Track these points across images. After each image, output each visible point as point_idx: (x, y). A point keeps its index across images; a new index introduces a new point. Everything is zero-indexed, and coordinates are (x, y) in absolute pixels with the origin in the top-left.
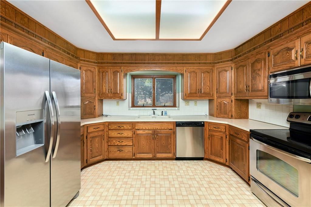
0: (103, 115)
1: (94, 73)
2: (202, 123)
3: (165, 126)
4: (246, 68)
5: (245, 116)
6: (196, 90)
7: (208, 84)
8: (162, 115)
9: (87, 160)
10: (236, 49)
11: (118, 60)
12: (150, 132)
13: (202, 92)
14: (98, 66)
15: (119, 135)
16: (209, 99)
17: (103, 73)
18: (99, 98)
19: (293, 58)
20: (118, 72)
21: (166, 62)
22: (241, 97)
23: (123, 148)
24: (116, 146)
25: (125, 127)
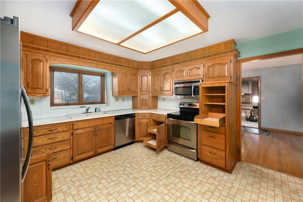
2: (134, 114)
3: (106, 121)
4: (160, 76)
5: (155, 107)
6: (127, 88)
7: (135, 85)
8: (96, 112)
10: (152, 62)
12: (91, 129)
13: (131, 90)
15: (50, 141)
16: (133, 96)
19: (184, 76)
20: (42, 61)
22: (157, 94)
23: (56, 155)
25: (60, 129)
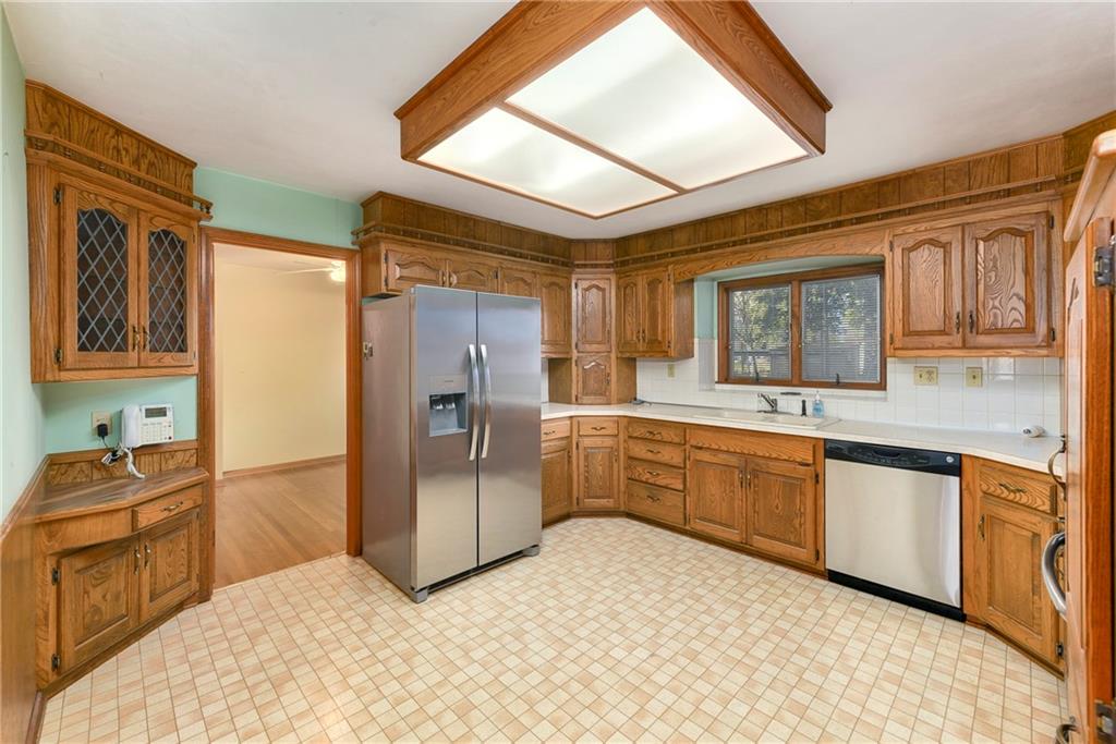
0: (635, 399)
1: (607, 291)
2: (950, 460)
3: (783, 450)
6: (945, 317)
8: (804, 413)
9: (578, 499)
11: (660, 249)
12: (734, 461)
14: (617, 273)
15: (650, 456)
17: (625, 288)
18: (619, 355)
21: (808, 224)
23: (660, 493)
24: (642, 482)
25: (666, 435)
